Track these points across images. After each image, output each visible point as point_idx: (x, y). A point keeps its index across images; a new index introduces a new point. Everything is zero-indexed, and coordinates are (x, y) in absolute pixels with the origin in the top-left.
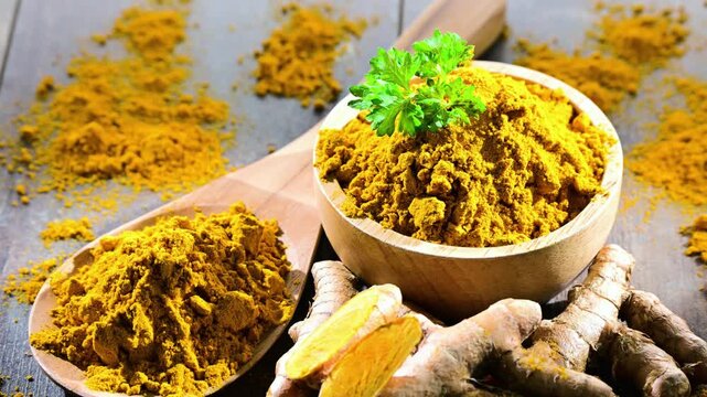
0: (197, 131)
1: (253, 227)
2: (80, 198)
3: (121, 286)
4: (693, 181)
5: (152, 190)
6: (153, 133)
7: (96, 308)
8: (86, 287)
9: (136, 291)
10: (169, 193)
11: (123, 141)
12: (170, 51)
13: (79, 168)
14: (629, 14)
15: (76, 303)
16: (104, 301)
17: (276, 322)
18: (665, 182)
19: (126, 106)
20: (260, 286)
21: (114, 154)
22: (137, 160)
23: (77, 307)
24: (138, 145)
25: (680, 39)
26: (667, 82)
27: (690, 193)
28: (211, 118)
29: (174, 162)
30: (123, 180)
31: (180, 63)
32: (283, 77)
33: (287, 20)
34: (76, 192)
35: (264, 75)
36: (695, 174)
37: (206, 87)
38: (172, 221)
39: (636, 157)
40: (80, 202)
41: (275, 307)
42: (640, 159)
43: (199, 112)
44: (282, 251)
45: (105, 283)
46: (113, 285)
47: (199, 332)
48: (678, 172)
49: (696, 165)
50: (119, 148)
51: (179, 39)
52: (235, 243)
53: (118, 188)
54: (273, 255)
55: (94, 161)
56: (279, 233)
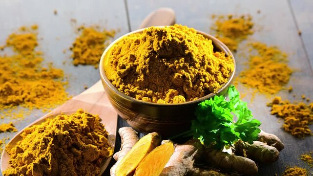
0: (52, 82)
1: (91, 118)
2: (7, 114)
3: (41, 146)
4: (269, 84)
5: (38, 108)
6: (34, 85)
7: (30, 157)
8: (24, 149)
9: (48, 148)
10: (45, 109)
11: (21, 89)
12: (33, 50)
13: (4, 102)
14: (227, 19)
15: (21, 156)
16: (33, 154)
17: (107, 157)
18: (257, 86)
19: (18, 74)
20: (98, 142)
21: (18, 95)
22: (29, 96)
23: (21, 158)
24: (28, 90)
25: (250, 27)
26: (248, 45)
27: (268, 89)
28: (57, 77)
29: (45, 96)
30: (24, 105)
31: (38, 54)
32: (85, 56)
33: (81, 33)
34: (4, 112)
35: (76, 56)
36: (269, 81)
37: (51, 64)
38: (57, 118)
39: (242, 76)
40: (7, 116)
41: (106, 150)
42: (244, 77)
43: (51, 74)
44: (103, 127)
45: (33, 146)
46: (37, 146)
47: (76, 163)
48: (261, 81)
49: (269, 77)
50: (20, 92)
51: (36, 45)
52: (84, 125)
53: (23, 109)
54: (100, 129)
55: (10, 98)
56: (100, 120)
